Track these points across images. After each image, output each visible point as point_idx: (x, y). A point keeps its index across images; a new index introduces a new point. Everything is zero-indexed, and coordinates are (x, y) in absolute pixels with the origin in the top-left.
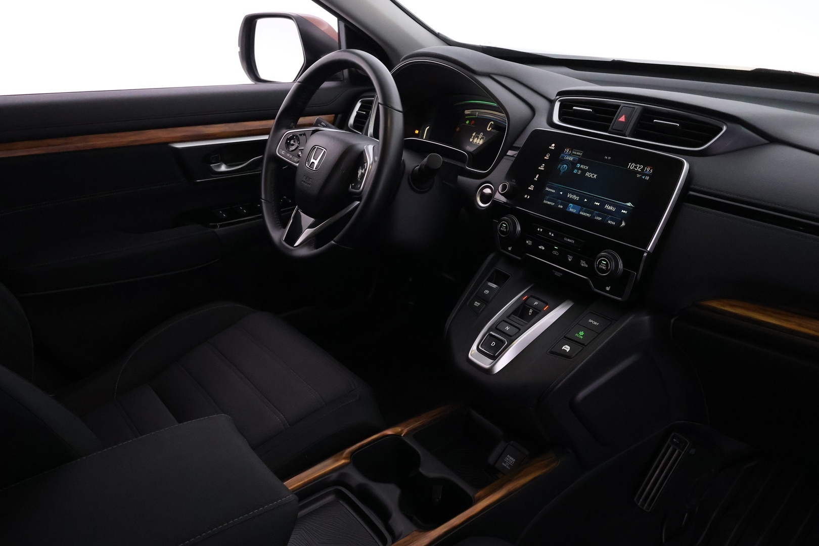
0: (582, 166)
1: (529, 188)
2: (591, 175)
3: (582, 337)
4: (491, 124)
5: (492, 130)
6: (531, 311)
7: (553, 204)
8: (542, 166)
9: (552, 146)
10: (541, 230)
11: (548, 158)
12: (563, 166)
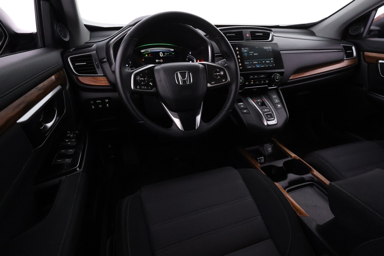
1: (240, 65)
3: (278, 101)
4: (161, 53)
5: (163, 56)
6: (260, 103)
7: (251, 67)
8: (238, 56)
9: (237, 48)
10: (252, 77)
11: (238, 53)
12: (245, 54)
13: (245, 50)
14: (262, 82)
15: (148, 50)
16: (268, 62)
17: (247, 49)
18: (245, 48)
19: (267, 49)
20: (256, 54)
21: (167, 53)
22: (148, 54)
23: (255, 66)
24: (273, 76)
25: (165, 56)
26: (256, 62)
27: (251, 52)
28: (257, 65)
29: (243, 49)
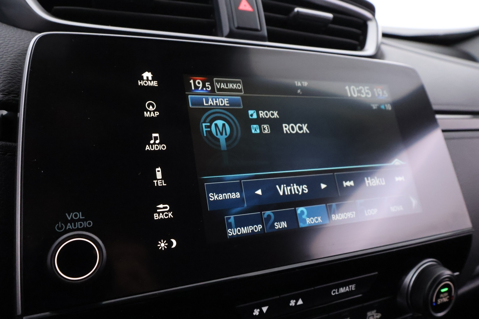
0: (262, 114)
1: (156, 216)
2: (296, 128)
7: (259, 227)
8: (152, 142)
9: (145, 78)
10: (265, 309)
11: (157, 114)
12: (216, 125)
13: (212, 92)
16: (375, 182)
17: (230, 86)
18: (218, 82)
23: (293, 218)
24: (411, 278)
26: (295, 187)
27: (258, 115)
28: (302, 212)
29: (204, 86)
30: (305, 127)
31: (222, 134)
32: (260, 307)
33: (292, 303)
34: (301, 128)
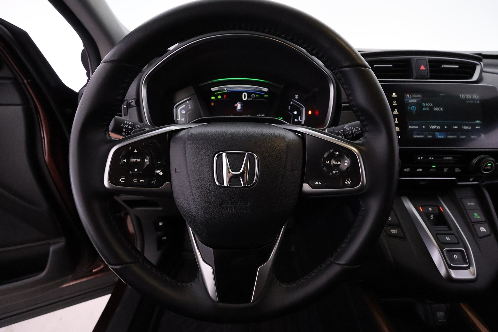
0: (427, 104)
3: (479, 217)
4: (245, 95)
5: (248, 99)
6: (432, 216)
8: (395, 112)
9: (393, 94)
10: (422, 158)
11: (396, 104)
12: (412, 108)
13: (412, 98)
14: (445, 171)
15: (224, 87)
16: (467, 128)
17: (417, 96)
18: (414, 95)
19: (468, 100)
20: (438, 109)
21: (256, 94)
22: (222, 95)
23: (434, 135)
24: (475, 160)
25: (252, 99)
26: (436, 126)
27: (426, 104)
28: (437, 134)
29: (409, 96)
30: (441, 109)
31: (414, 110)
32: (420, 157)
33: (430, 158)
34: (440, 109)
